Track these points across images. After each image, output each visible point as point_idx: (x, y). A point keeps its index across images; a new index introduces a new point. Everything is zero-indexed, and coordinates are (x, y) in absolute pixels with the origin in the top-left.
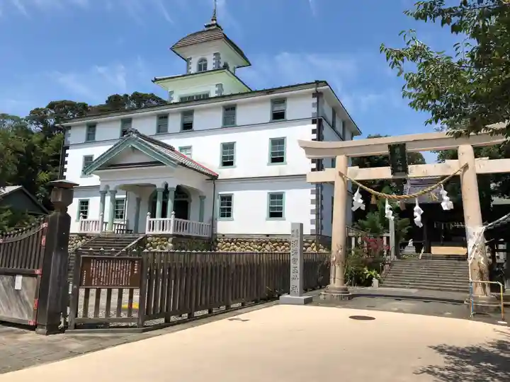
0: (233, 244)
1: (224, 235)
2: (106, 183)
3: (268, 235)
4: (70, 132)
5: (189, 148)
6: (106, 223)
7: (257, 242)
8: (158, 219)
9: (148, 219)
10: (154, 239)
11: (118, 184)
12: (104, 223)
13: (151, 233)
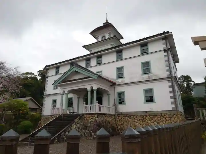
0: (127, 117)
1: (121, 113)
2: (63, 90)
3: (146, 112)
4: (49, 71)
5: (101, 72)
6: (64, 109)
7: (141, 116)
8: (89, 105)
9: (84, 105)
10: (88, 116)
11: (69, 89)
12: (63, 109)
13: (86, 112)
